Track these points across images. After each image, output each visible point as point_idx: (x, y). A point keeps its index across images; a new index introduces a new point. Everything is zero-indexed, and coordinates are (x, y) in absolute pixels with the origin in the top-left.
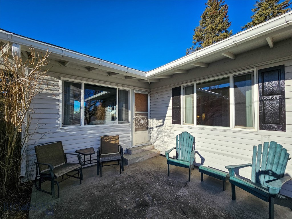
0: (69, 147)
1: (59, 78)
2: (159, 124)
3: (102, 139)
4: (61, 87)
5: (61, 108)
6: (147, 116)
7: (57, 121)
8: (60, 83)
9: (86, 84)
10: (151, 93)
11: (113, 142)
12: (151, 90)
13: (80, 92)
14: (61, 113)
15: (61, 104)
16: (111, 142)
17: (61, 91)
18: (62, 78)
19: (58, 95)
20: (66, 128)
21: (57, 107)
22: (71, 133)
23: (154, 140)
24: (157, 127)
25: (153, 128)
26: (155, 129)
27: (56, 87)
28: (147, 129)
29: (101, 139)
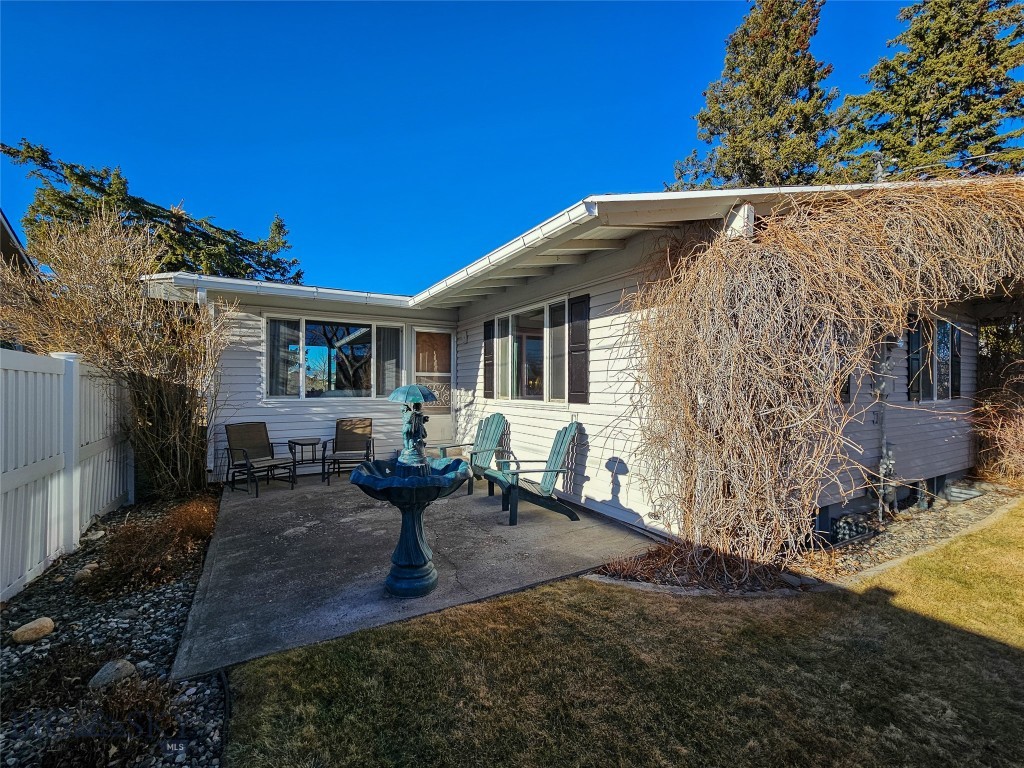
0: (277, 434)
1: (260, 315)
2: (469, 400)
3: (340, 423)
4: (264, 330)
5: (265, 366)
6: (450, 381)
7: (258, 389)
8: (263, 323)
9: (307, 322)
10: (459, 330)
11: (359, 431)
12: (459, 324)
13: (298, 337)
14: (264, 375)
15: (264, 360)
16: (355, 431)
17: (264, 337)
18: (266, 315)
19: (258, 344)
20: (273, 400)
21: (259, 365)
22: (282, 410)
23: (462, 437)
24: (465, 406)
25: (461, 409)
26: (463, 412)
27: (257, 331)
28: (448, 411)
29: (338, 424)
